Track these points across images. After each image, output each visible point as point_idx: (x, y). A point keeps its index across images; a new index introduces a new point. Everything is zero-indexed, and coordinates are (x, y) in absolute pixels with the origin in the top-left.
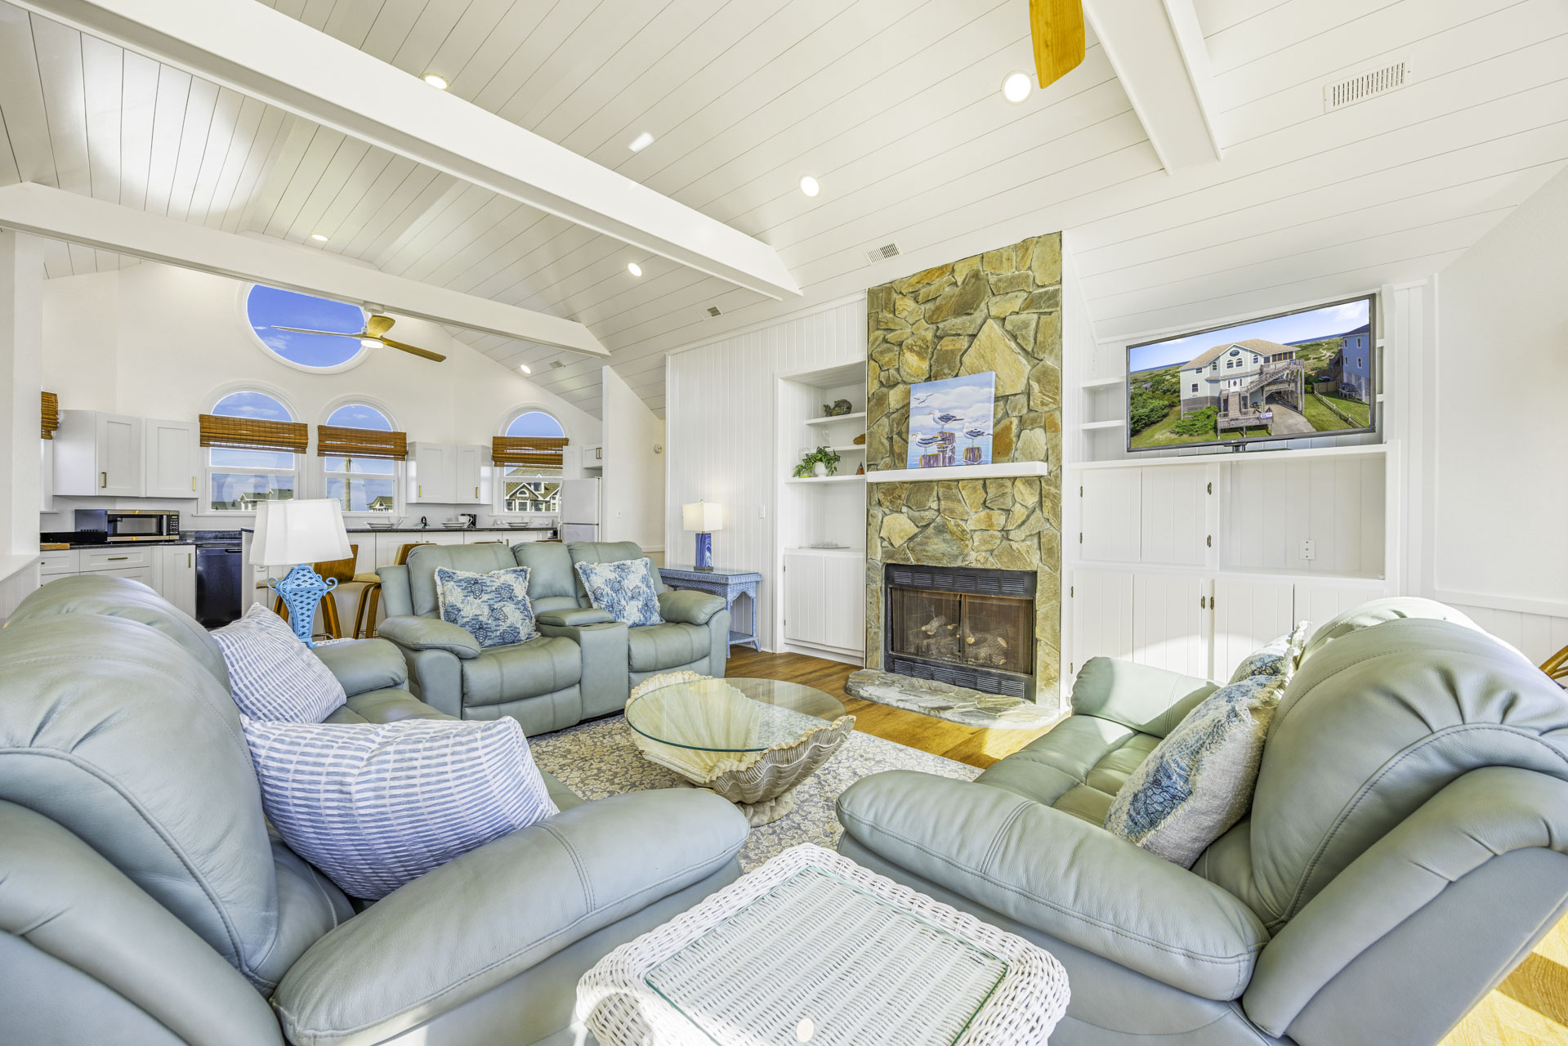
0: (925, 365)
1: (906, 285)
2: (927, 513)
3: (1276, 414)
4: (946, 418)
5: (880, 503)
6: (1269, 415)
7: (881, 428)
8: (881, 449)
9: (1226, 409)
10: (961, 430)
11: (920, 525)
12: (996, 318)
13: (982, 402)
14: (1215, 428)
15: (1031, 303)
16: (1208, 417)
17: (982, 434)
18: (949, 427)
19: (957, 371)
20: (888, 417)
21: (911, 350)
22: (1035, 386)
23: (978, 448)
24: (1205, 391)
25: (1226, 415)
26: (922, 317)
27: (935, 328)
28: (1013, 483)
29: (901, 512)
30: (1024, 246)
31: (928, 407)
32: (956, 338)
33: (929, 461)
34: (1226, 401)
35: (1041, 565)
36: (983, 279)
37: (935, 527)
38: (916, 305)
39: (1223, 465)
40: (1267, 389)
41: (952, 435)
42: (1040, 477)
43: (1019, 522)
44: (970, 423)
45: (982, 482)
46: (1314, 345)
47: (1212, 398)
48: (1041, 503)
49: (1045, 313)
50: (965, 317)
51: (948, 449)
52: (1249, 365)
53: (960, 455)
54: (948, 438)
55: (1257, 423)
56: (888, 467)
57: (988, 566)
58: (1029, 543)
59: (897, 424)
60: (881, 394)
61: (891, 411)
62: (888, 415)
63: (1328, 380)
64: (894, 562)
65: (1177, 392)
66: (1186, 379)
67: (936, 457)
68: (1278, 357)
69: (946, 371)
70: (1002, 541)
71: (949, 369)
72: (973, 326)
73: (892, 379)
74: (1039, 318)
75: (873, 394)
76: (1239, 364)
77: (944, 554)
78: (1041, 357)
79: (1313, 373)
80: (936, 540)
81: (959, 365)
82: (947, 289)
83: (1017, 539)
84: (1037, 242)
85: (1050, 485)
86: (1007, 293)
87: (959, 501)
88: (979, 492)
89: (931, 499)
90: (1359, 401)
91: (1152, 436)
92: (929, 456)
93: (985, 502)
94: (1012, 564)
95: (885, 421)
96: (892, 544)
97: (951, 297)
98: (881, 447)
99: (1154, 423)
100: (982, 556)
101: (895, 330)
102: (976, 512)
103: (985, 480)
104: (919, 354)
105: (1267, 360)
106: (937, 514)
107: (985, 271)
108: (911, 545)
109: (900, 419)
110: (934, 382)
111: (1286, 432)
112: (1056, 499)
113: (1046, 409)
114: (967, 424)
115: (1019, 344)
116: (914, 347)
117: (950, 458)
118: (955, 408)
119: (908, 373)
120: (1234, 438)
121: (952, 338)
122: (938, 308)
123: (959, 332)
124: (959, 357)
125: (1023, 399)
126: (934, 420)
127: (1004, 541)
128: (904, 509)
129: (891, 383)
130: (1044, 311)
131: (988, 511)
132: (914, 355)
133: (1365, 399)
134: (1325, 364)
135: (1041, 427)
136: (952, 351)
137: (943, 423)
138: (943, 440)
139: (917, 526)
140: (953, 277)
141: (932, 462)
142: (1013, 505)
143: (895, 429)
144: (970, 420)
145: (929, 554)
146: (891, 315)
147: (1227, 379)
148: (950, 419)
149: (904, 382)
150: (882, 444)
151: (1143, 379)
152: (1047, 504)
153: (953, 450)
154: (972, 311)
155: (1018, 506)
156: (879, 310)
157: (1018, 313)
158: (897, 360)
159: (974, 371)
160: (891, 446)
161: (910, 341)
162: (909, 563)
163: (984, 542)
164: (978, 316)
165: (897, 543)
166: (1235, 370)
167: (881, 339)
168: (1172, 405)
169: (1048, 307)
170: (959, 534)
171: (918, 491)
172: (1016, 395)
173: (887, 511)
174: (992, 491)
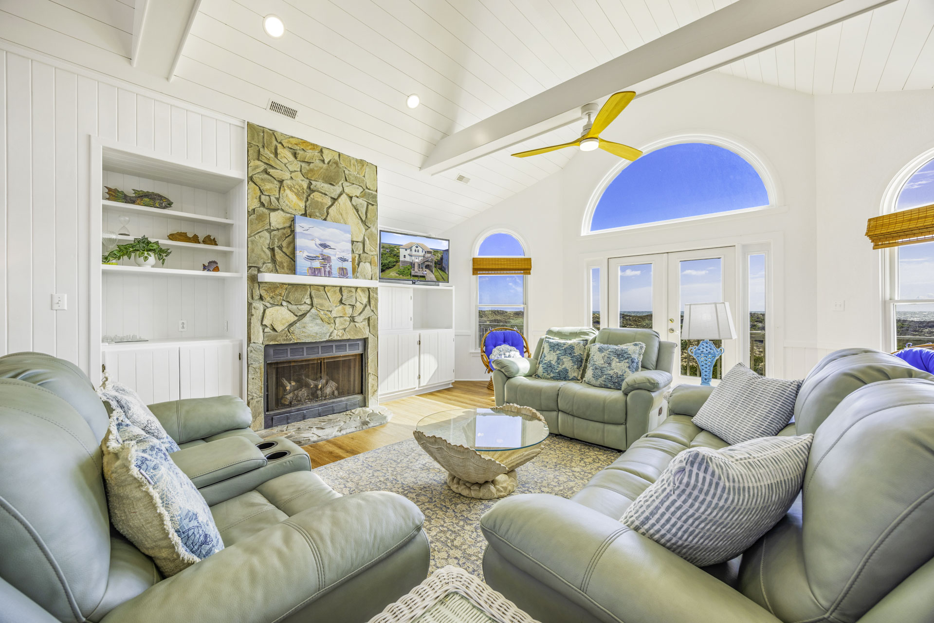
0: (302, 205)
1: (286, 141)
2: (303, 306)
3: (427, 272)
4: (325, 246)
5: (261, 298)
6: (426, 272)
7: (263, 239)
8: (263, 255)
9: (414, 268)
10: (335, 255)
11: (299, 314)
12: (348, 195)
13: (346, 241)
14: (411, 274)
15: (364, 195)
16: (409, 269)
17: (347, 261)
18: (327, 251)
19: (325, 217)
20: (270, 233)
21: (290, 189)
22: (367, 242)
23: (346, 269)
24: (408, 259)
25: (414, 270)
26: (299, 170)
27: (308, 182)
28: (356, 291)
29: (282, 305)
30: (362, 162)
31: (310, 234)
32: (324, 195)
33: (314, 272)
34: (414, 264)
35: (370, 334)
36: (341, 168)
37: (311, 316)
38: (294, 159)
39: (414, 289)
40: (425, 263)
41: (329, 257)
42: (369, 289)
43: (360, 311)
44: (340, 252)
45: (339, 288)
46: (436, 251)
47: (410, 262)
48: (369, 301)
49: (370, 204)
50: (330, 186)
51: (327, 266)
52: (421, 253)
53: (335, 271)
54: (326, 259)
55: (422, 275)
56: (271, 271)
57: (345, 338)
58: (364, 323)
59: (279, 240)
60: (261, 212)
61: (272, 228)
62: (270, 231)
63: (439, 264)
64: (276, 343)
65: (398, 256)
66: (402, 252)
67: (319, 270)
68: (429, 252)
69: (318, 214)
70: (350, 323)
71: (320, 214)
72: (335, 193)
73: (274, 204)
74: (368, 205)
75: (254, 210)
76: (418, 251)
77: (317, 333)
78: (369, 226)
79: (436, 261)
80: (310, 325)
81: (326, 214)
82: (317, 161)
83: (359, 321)
84: (367, 165)
85: (374, 293)
86: (353, 184)
87: (325, 299)
88: (337, 294)
89: (306, 297)
90: (446, 273)
91: (389, 273)
92: (314, 269)
93: (341, 300)
94: (356, 335)
95: (267, 234)
96: (274, 330)
97: (322, 168)
98: (263, 254)
99: (390, 268)
100: (340, 333)
101: (276, 169)
102: (336, 306)
103: (341, 288)
104: (297, 194)
105: (425, 252)
106: (310, 307)
107: (342, 164)
108: (292, 329)
109: (281, 237)
110: (308, 218)
111: (430, 280)
112: (376, 300)
113: (372, 253)
114: (338, 253)
115: (359, 214)
116: (293, 188)
117: (329, 272)
118: (330, 241)
119: (287, 205)
120: (416, 279)
121: (321, 194)
122: (311, 170)
123: (326, 193)
124: (325, 209)
125: (361, 245)
126: (316, 245)
127: (351, 323)
128: (284, 303)
129: (272, 207)
130: (371, 202)
131: (343, 305)
132: (293, 194)
133: (447, 273)
134: (439, 259)
135: (369, 262)
136: (322, 203)
137: (323, 249)
138: (323, 259)
139: (296, 316)
140: (322, 156)
141: (317, 273)
142: (356, 302)
143: (276, 243)
144: (340, 251)
145: (306, 334)
146: (272, 156)
147: (415, 256)
148: (327, 247)
149: (283, 210)
150: (264, 251)
151: (386, 247)
152: (372, 302)
153: (330, 267)
154: (335, 184)
155: (358, 303)
156: (260, 146)
157: (358, 197)
158: (277, 191)
159: (336, 221)
160: (274, 255)
161: (289, 182)
162: (291, 342)
163: (342, 324)
164: (338, 189)
165: (279, 328)
166: (417, 253)
167: (262, 168)
168: (397, 262)
169: (373, 201)
170: (327, 320)
171: (296, 290)
172: (358, 242)
173: (268, 305)
174: (345, 293)
